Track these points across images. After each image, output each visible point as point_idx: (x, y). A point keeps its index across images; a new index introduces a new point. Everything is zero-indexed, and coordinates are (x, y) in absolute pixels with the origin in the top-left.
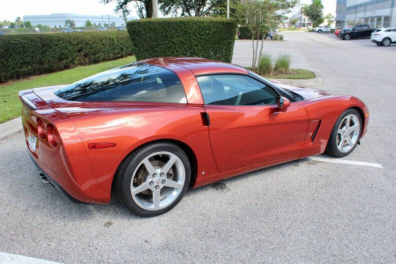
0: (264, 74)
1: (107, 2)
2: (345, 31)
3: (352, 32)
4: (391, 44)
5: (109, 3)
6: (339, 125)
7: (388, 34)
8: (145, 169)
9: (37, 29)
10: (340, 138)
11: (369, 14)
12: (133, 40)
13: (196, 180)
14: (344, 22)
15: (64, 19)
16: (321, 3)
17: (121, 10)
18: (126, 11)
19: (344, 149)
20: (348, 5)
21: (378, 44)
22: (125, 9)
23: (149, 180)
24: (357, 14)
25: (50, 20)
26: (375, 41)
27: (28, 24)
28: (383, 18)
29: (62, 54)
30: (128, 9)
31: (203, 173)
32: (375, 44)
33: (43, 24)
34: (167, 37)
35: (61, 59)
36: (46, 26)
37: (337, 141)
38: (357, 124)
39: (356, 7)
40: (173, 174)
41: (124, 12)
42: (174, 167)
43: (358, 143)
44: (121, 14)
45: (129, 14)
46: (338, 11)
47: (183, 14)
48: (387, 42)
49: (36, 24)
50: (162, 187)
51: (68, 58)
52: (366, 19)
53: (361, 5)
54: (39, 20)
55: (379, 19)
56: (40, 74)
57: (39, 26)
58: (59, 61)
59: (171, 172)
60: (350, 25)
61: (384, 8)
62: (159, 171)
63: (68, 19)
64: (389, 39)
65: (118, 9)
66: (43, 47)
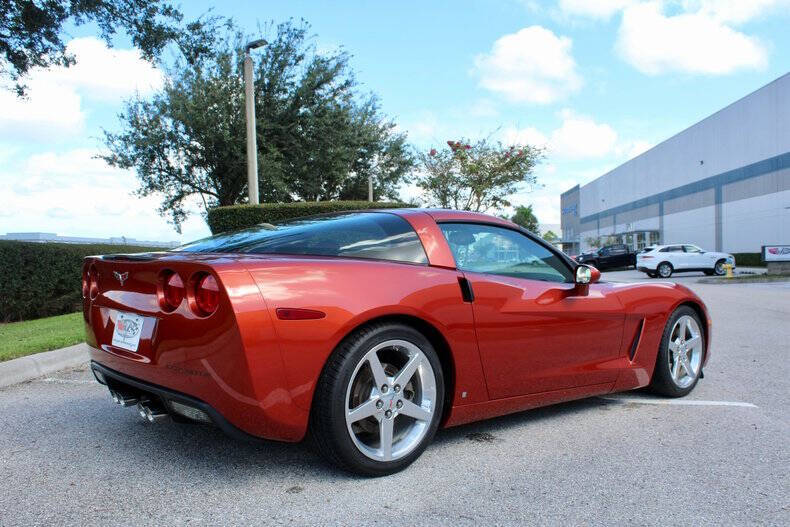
1: (145, 195)
2: (584, 256)
3: (598, 259)
4: (674, 275)
5: (148, 196)
6: (669, 333)
7: (665, 257)
8: (370, 374)
10: (672, 361)
11: (621, 229)
13: (451, 409)
14: (577, 244)
16: (533, 213)
17: (170, 211)
18: (182, 213)
19: (682, 380)
20: (583, 215)
21: (649, 275)
22: (177, 209)
23: (374, 396)
24: (601, 230)
26: (644, 270)
28: (647, 235)
29: (61, 282)
30: (185, 209)
31: (464, 394)
32: (645, 275)
35: (59, 292)
37: (670, 365)
38: (696, 335)
39: (596, 217)
40: (413, 392)
41: (175, 214)
42: (415, 379)
43: (701, 375)
44: (171, 218)
45: (186, 218)
46: (565, 226)
48: (666, 270)
50: (396, 414)
51: (74, 291)
52: (619, 238)
53: (605, 214)
55: (641, 235)
56: (15, 319)
58: (54, 296)
59: (410, 389)
60: (592, 245)
61: (647, 216)
62: (392, 381)
64: (668, 264)
65: (165, 209)
66: (26, 264)
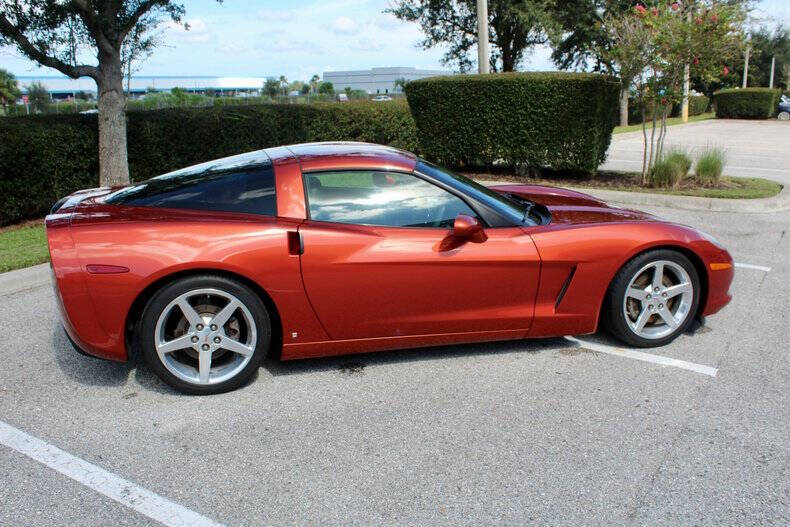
0: (660, 186)
1: (429, 46)
6: (629, 279)
9: (343, 96)
10: (640, 308)
12: (416, 115)
15: (394, 78)
25: (368, 79)
27: (327, 88)
31: (294, 335)
33: (354, 88)
34: (473, 110)
36: (358, 91)
37: (628, 313)
38: (686, 282)
41: (461, 63)
47: (597, 68)
49: (342, 87)
54: (349, 79)
57: (348, 91)
62: (207, 320)
63: (400, 77)
